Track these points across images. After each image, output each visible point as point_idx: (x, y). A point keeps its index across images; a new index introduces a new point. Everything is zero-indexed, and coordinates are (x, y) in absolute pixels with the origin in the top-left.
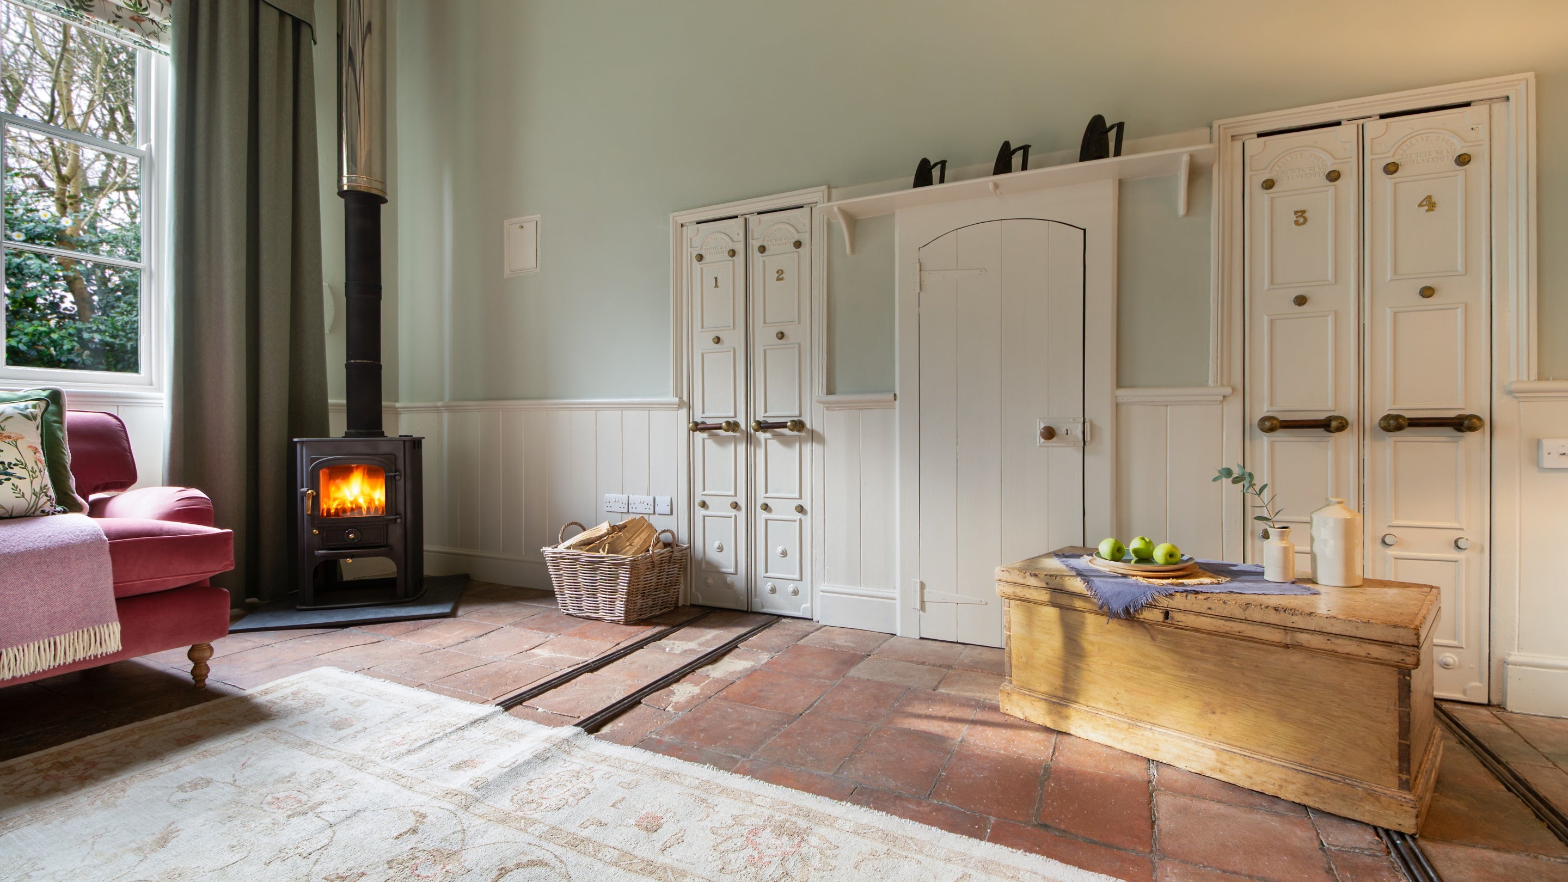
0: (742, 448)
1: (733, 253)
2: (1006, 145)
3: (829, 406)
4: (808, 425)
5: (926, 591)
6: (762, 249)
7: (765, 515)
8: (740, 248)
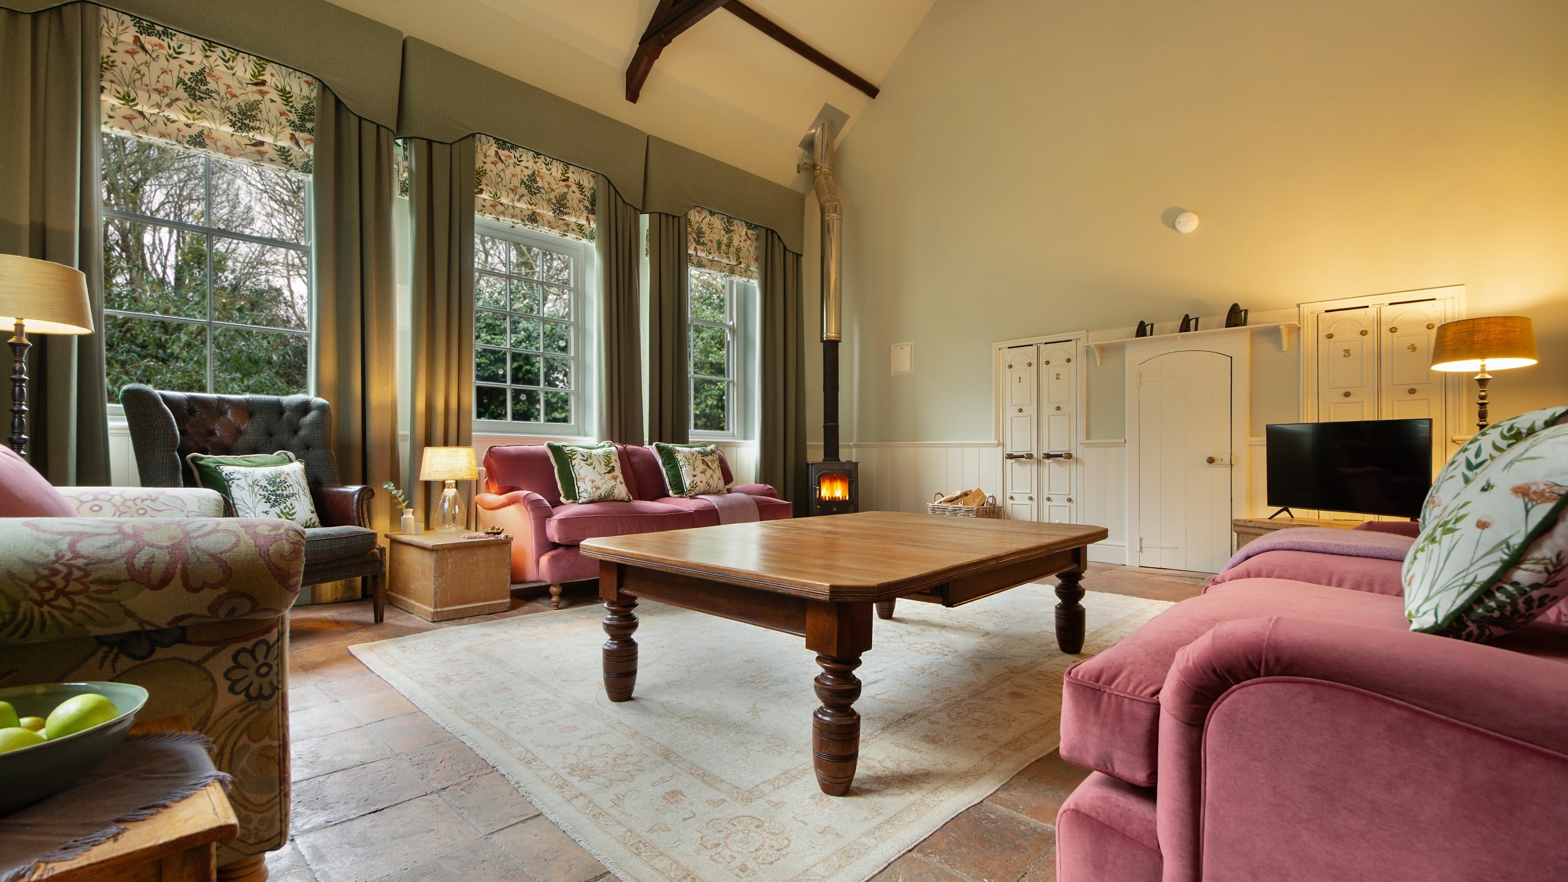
0: (1035, 467)
1: (1030, 364)
2: (1187, 316)
3: (1087, 446)
4: (1074, 455)
5: (1143, 542)
6: (1047, 363)
7: (1049, 503)
8: (1034, 362)
